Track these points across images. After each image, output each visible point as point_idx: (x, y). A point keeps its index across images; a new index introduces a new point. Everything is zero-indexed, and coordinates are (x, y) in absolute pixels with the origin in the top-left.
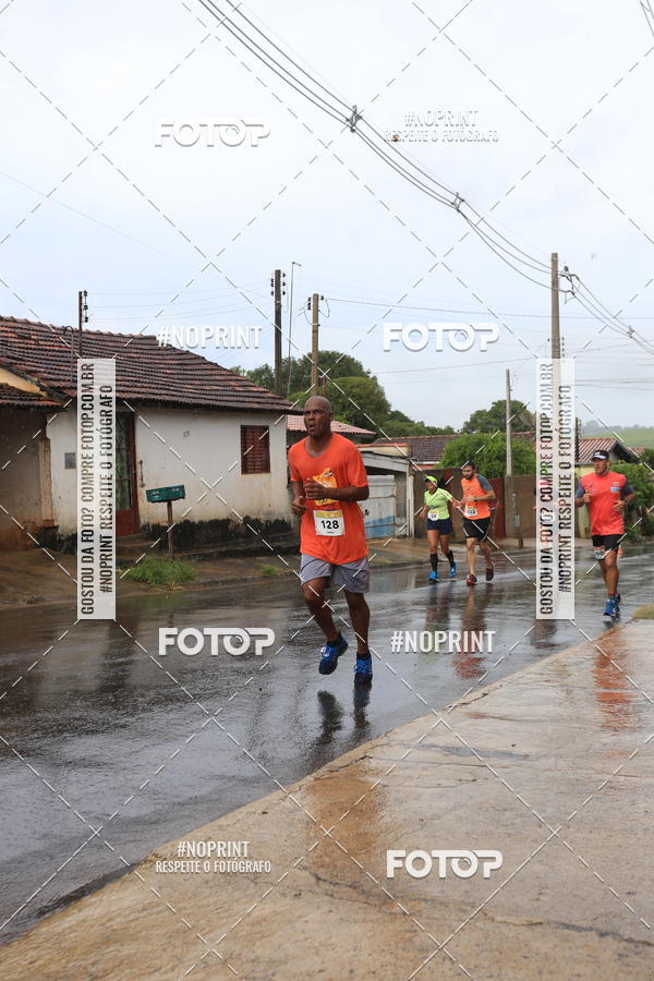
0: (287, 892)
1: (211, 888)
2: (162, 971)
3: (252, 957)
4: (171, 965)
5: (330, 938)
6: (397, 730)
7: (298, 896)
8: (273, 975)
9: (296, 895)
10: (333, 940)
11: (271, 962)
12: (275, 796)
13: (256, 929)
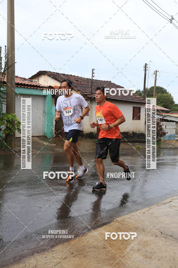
9: (155, 236)
12: (146, 209)
13: (146, 243)
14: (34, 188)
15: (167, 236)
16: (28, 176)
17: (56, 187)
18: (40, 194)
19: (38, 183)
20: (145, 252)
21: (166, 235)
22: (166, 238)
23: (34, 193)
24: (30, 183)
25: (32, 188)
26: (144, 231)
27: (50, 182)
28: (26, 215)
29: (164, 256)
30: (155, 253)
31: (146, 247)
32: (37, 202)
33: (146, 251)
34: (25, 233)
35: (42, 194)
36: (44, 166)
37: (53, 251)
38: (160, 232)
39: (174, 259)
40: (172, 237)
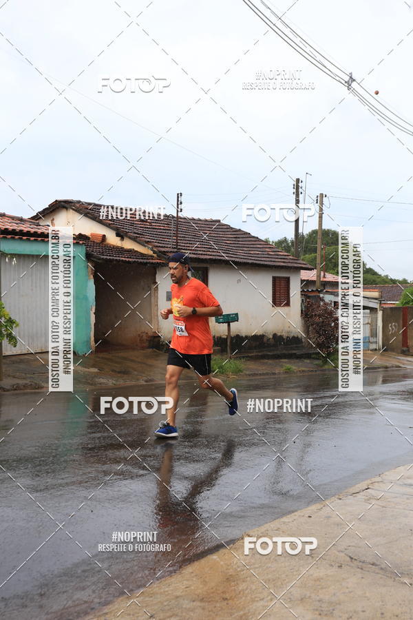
0: (333, 564)
1: (285, 557)
2: (265, 600)
3: (318, 598)
4: (269, 598)
5: (365, 593)
6: (386, 473)
7: (340, 567)
8: (334, 610)
9: (339, 567)
10: (367, 594)
11: (331, 603)
12: (314, 507)
13: (318, 583)
14: (54, 472)
15: (364, 565)
16: (38, 444)
17: (105, 467)
18: (67, 484)
19: (63, 459)
20: (317, 603)
21: (361, 564)
22: (362, 569)
23: (54, 482)
24: (43, 461)
25: (48, 473)
26: (312, 557)
27: (89, 455)
28: (37, 535)
29: (360, 609)
30: (340, 604)
31: (318, 591)
32: (64, 504)
33: (319, 601)
34: (39, 575)
35: (73, 483)
36: (75, 420)
37: (107, 614)
38: (347, 555)
39: (382, 614)
40: (376, 565)
